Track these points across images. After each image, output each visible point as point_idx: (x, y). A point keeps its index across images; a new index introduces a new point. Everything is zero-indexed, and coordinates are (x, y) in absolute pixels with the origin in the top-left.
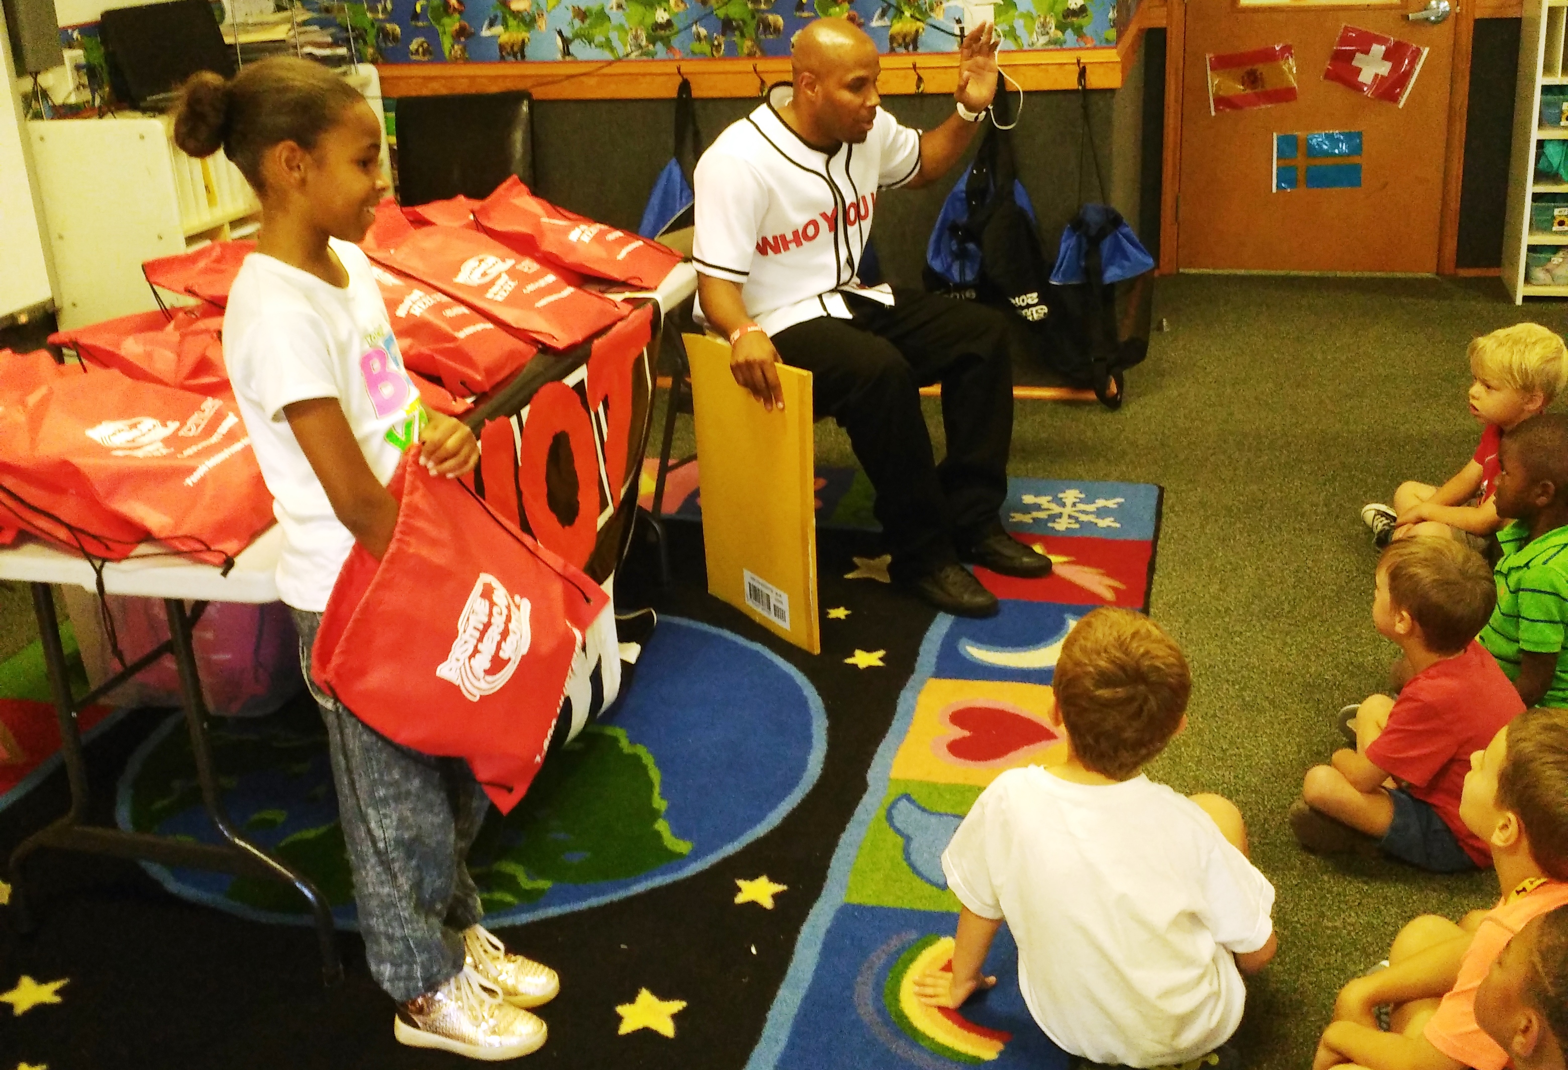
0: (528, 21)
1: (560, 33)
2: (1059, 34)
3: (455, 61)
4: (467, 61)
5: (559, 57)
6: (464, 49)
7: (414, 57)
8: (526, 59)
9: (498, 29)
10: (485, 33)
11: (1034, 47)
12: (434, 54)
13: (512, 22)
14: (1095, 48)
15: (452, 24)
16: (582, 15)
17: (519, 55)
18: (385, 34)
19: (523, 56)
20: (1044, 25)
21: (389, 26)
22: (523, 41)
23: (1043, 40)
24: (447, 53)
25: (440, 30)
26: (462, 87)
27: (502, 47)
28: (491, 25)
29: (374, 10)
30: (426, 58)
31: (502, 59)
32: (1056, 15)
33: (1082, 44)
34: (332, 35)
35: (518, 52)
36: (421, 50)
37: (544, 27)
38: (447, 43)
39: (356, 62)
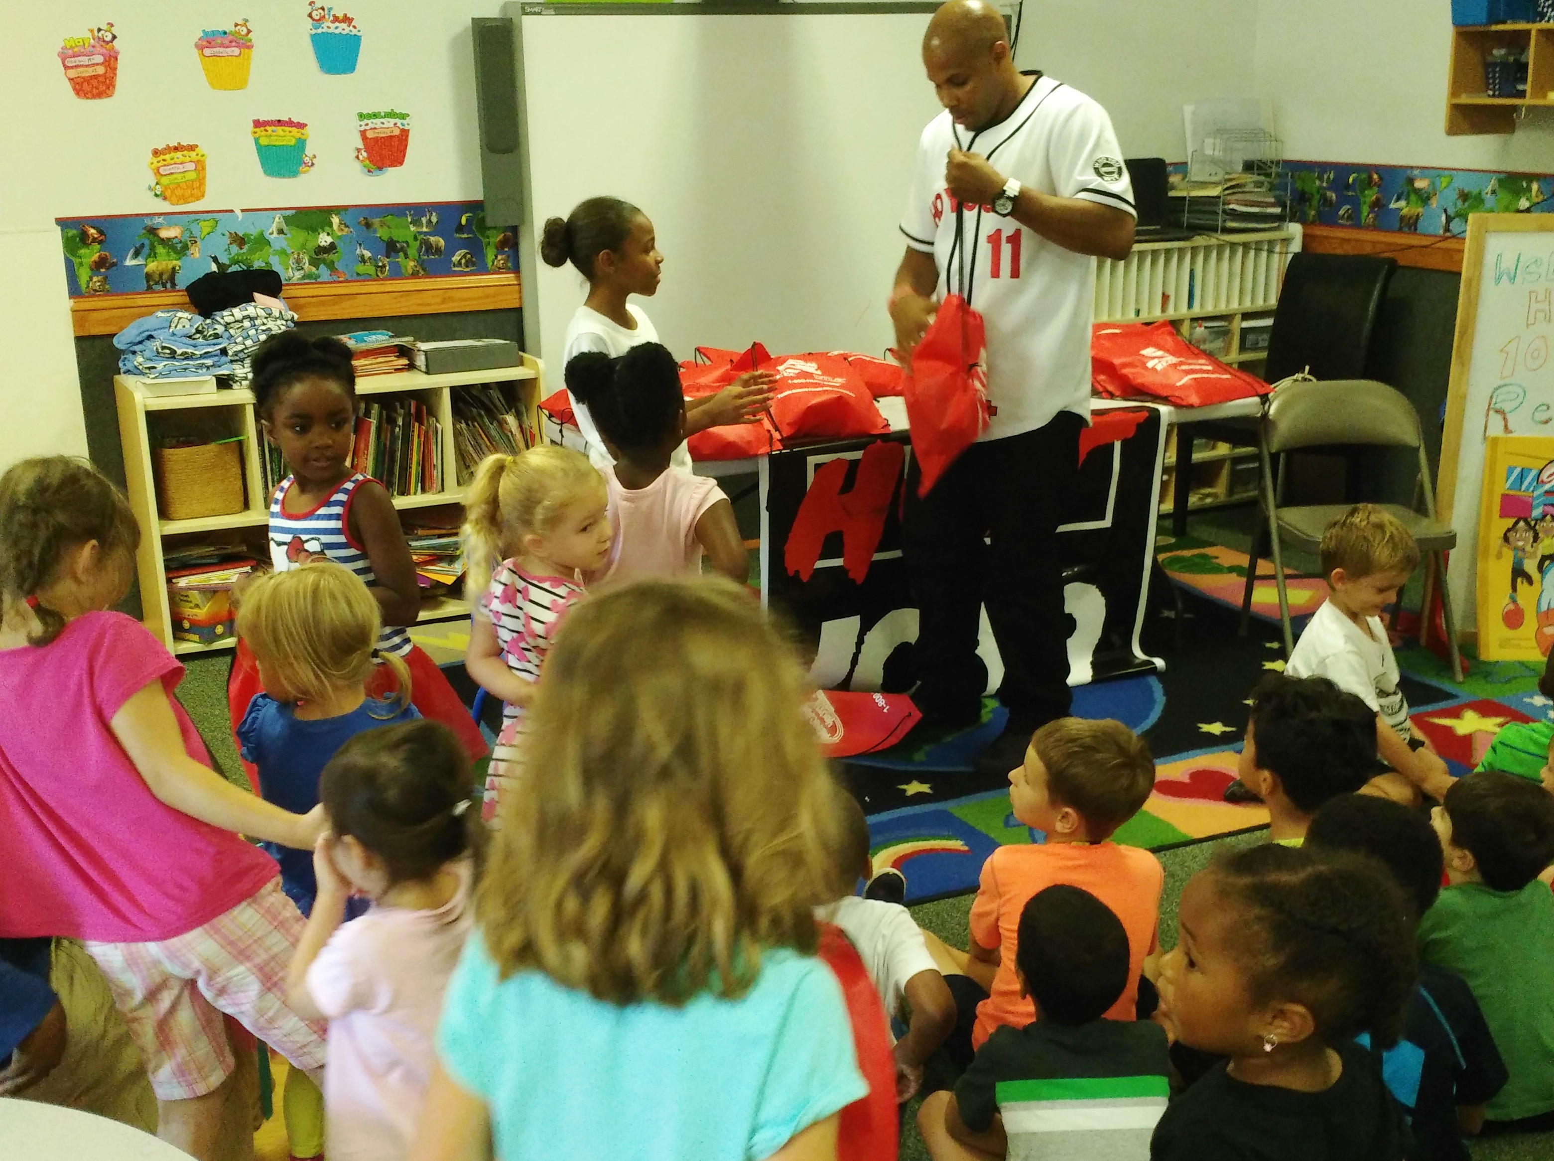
0: (1424, 198)
1: (1445, 211)
3: (1367, 228)
4: (1375, 228)
5: (1441, 232)
6: (1375, 219)
7: (1340, 221)
8: (1418, 232)
9: (1402, 203)
10: (1393, 206)
12: (1354, 220)
13: (1413, 198)
15: (1371, 195)
16: (1464, 196)
17: (1413, 228)
18: (1325, 201)
19: (1416, 229)
21: (1329, 193)
22: (1418, 215)
24: (1363, 221)
25: (1362, 199)
26: (1367, 250)
27: (1402, 219)
28: (1398, 200)
29: (1320, 178)
30: (1348, 223)
31: (1400, 230)
34: (1275, 197)
35: (1411, 224)
36: (1346, 215)
37: (1434, 205)
38: (1365, 210)
39: (1288, 220)
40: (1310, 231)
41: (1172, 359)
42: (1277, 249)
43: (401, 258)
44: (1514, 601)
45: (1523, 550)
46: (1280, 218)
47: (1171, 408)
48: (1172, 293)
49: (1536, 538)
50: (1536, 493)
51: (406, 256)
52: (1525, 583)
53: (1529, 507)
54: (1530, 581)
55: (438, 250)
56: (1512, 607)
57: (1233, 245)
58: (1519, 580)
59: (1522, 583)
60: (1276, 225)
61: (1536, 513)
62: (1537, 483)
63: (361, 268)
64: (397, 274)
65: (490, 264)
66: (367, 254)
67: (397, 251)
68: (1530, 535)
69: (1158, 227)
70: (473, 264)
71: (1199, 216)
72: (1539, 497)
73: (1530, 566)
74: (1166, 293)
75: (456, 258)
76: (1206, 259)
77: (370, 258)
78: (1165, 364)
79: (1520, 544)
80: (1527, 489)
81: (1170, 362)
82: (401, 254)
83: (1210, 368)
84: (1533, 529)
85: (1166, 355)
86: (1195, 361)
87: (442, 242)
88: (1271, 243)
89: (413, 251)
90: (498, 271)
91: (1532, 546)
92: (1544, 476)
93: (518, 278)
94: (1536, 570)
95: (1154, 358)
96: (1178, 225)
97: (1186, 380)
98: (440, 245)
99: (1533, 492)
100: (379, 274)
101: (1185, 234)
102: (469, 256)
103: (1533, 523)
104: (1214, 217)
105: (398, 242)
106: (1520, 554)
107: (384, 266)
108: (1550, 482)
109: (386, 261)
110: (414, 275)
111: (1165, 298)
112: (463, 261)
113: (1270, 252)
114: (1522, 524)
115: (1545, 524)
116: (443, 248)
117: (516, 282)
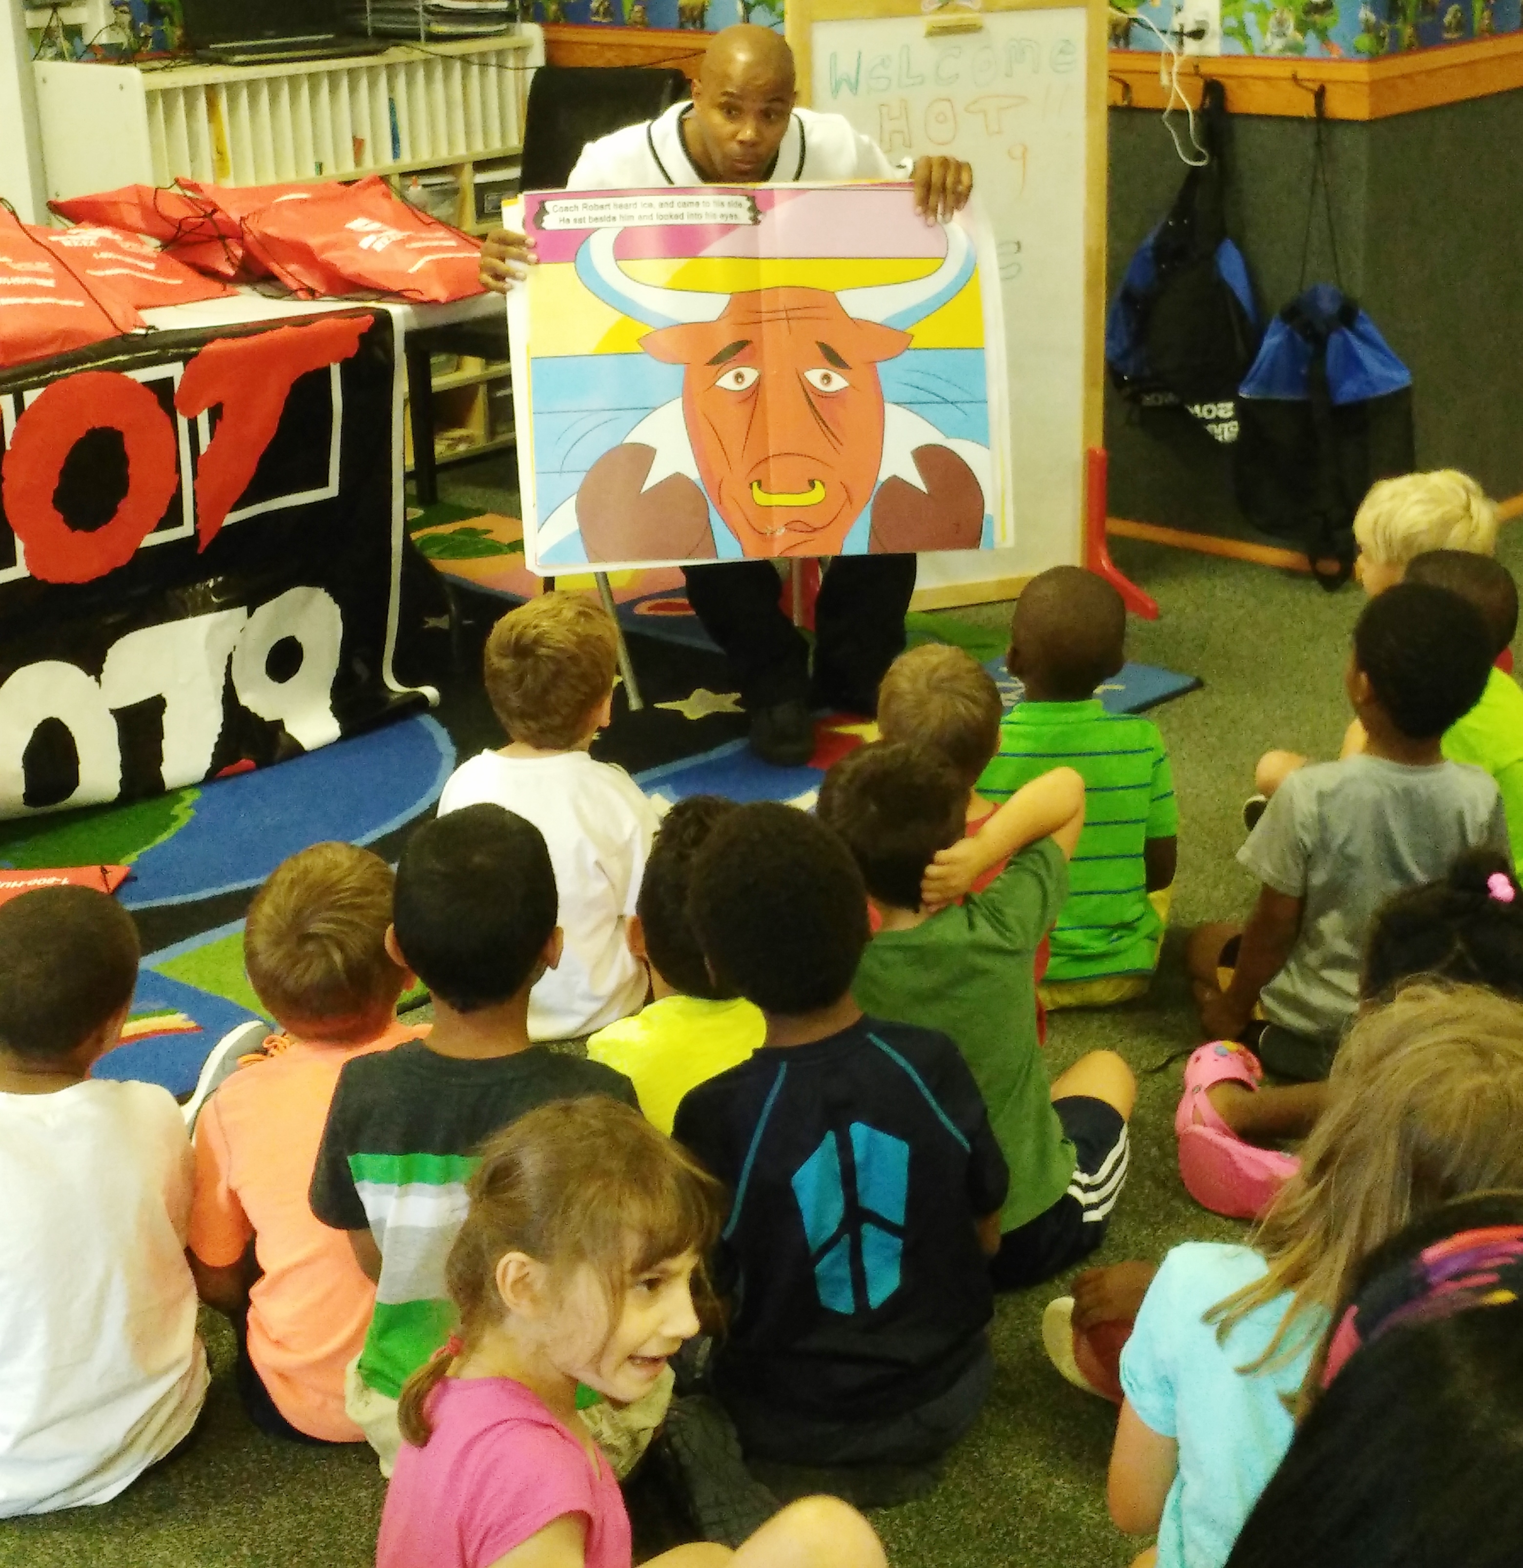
2: (1299, 37)
3: (633, 26)
4: (646, 25)
6: (644, 11)
7: (594, 19)
8: (705, 28)
11: (1265, 55)
12: (614, 14)
14: (1341, 60)
17: (698, 22)
19: (703, 25)
20: (1281, 23)
23: (1277, 45)
24: (627, 15)
27: (682, 11)
30: (604, 21)
31: (682, 27)
32: (1296, 9)
33: (1326, 55)
35: (697, 18)
36: (601, 9)
38: (627, 2)
39: (519, 17)
40: (553, 36)
41: (395, 234)
42: (511, 62)
46: (508, 16)
47: (407, 308)
48: (366, 134)
57: (447, 59)
60: (503, 27)
69: (331, 36)
71: (390, 17)
74: (358, 137)
76: (410, 82)
78: (387, 242)
81: (394, 239)
83: (453, 243)
85: (385, 228)
86: (430, 235)
88: (500, 53)
95: (368, 233)
96: (360, 33)
97: (421, 263)
101: (372, 45)
104: (413, 19)
111: (358, 144)
113: (501, 66)
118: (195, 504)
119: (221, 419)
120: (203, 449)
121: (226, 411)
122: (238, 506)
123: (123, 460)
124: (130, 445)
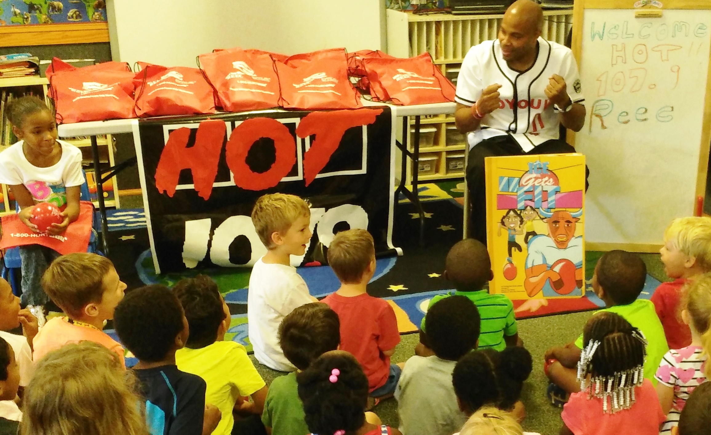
43: (37, 14)
44: (511, 263)
45: (515, 230)
47: (398, 107)
49: (522, 222)
50: (519, 193)
51: (40, 12)
52: (517, 250)
53: (516, 202)
54: (520, 249)
55: (59, 9)
56: (509, 266)
58: (513, 248)
59: (515, 251)
61: (521, 205)
62: (519, 186)
63: (15, 19)
64: (35, 22)
65: (90, 17)
66: (18, 11)
67: (35, 10)
68: (519, 219)
70: (81, 17)
72: (521, 195)
73: (520, 240)
75: (70, 14)
77: (19, 14)
79: (512, 225)
80: (513, 189)
82: (38, 11)
84: (519, 215)
87: (61, 5)
89: (44, 9)
90: (96, 21)
91: (520, 227)
92: (523, 181)
93: (107, 25)
94: (524, 243)
97: (406, 89)
98: (60, 6)
99: (517, 192)
100: (25, 22)
102: (78, 13)
103: (519, 212)
105: (36, 4)
106: (513, 232)
107: (28, 18)
108: (527, 185)
109: (29, 15)
110: (46, 23)
112: (74, 16)
114: (512, 213)
115: (527, 212)
116: (62, 8)
117: (106, 28)
118: (303, 169)
119: (315, 140)
120: (307, 150)
121: (317, 137)
122: (321, 172)
123: (274, 151)
124: (277, 145)
